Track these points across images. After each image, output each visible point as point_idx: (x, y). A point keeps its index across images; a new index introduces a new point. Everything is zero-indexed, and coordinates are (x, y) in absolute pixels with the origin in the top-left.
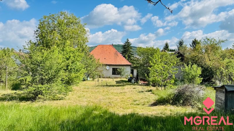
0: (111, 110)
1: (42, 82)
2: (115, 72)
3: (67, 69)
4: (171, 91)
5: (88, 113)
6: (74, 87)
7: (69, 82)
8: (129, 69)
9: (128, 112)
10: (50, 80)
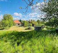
0: (18, 31)
1: (4, 26)
2: (18, 24)
3: (9, 24)
4: (28, 27)
5: (14, 32)
6: (11, 27)
7: (10, 26)
8: (21, 24)
9: (21, 31)
10: (6, 26)
